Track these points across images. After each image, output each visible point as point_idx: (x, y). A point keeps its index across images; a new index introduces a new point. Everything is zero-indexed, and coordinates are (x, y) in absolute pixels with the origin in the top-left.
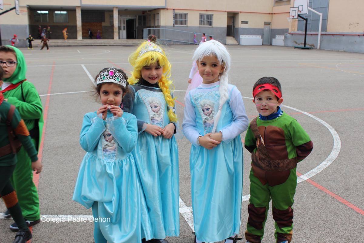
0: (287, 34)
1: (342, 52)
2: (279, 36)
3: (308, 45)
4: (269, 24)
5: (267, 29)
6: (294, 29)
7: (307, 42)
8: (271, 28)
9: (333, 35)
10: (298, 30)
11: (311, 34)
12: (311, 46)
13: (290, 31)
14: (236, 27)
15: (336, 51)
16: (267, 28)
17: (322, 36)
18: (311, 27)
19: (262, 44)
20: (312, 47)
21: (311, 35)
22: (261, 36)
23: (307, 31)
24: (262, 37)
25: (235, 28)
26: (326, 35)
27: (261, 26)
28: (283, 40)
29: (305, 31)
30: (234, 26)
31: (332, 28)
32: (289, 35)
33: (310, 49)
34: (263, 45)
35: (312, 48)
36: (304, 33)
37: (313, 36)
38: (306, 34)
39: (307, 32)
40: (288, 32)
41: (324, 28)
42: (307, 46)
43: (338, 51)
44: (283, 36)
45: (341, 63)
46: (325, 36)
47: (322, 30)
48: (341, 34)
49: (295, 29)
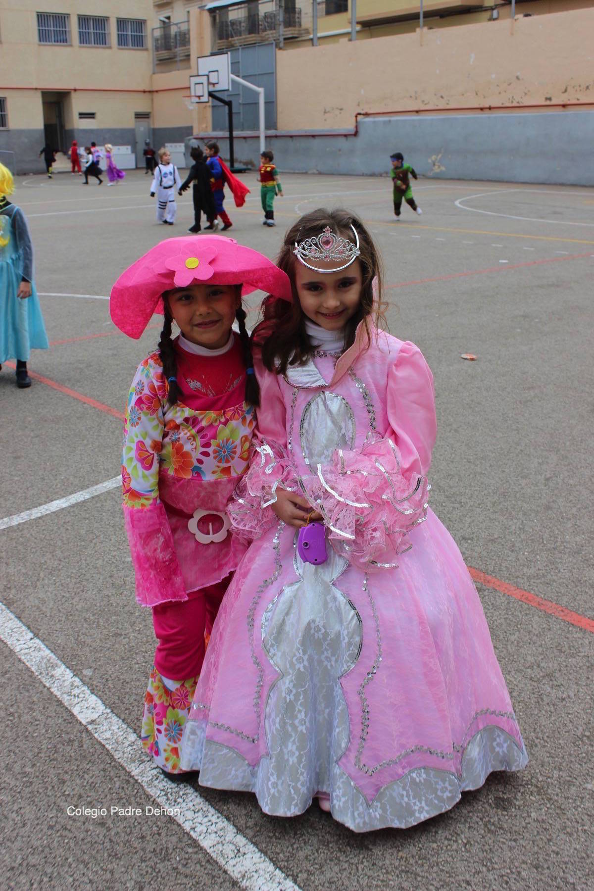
0: (189, 140)
1: (314, 174)
2: (174, 145)
3: (240, 162)
4: (148, 118)
5: (142, 129)
6: (204, 126)
7: (235, 156)
8: (152, 127)
9: (291, 137)
10: (214, 129)
11: (245, 138)
12: (246, 164)
13: (196, 132)
14: (68, 127)
15: (302, 173)
16: (142, 127)
17: (268, 139)
18: (242, 120)
19: (134, 166)
20: (249, 167)
21: (244, 140)
22: (129, 147)
23: (234, 129)
24: (134, 151)
25: (66, 131)
26: (276, 136)
27: (129, 122)
28: (182, 155)
29: (227, 129)
30: (62, 126)
31: (288, 123)
32: (194, 141)
33: (245, 172)
34: (137, 168)
35: (250, 169)
36: (227, 134)
37: (248, 140)
38: (231, 138)
39: (235, 133)
40: (192, 134)
41: (271, 123)
42: (237, 166)
43: (306, 173)
44: (183, 145)
45: (306, 201)
46: (274, 141)
47: (268, 127)
48: (308, 134)
49: (206, 127)
